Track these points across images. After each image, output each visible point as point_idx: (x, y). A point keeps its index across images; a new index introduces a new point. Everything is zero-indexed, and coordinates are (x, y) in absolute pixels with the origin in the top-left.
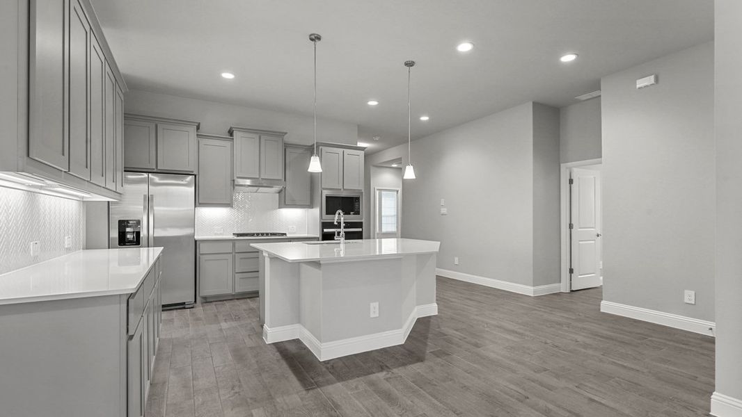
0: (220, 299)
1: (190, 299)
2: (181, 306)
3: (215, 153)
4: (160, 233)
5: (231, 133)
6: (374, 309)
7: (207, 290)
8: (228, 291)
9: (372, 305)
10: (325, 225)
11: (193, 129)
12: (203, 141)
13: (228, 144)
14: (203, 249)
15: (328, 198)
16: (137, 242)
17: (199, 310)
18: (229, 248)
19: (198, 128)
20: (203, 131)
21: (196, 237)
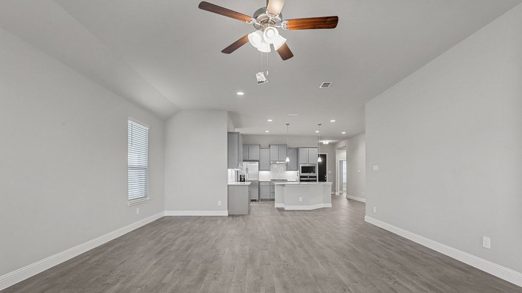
0: (266, 200)
1: (257, 199)
2: (255, 200)
3: (265, 153)
4: (250, 179)
5: (270, 146)
6: (301, 199)
7: (262, 197)
8: (269, 198)
9: (300, 198)
10: (301, 177)
11: (258, 147)
12: (261, 150)
13: (268, 150)
14: (261, 184)
15: (302, 167)
16: (244, 181)
17: (260, 202)
18: (268, 184)
19: (260, 145)
20: (262, 146)
21: (259, 180)
